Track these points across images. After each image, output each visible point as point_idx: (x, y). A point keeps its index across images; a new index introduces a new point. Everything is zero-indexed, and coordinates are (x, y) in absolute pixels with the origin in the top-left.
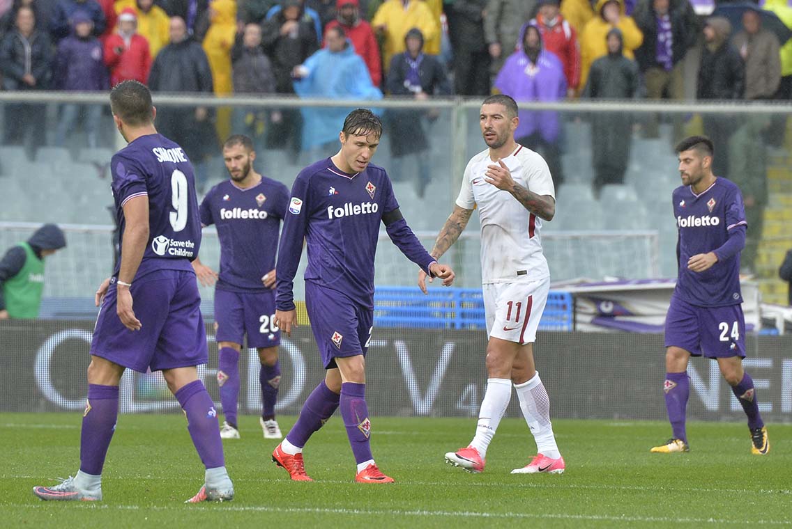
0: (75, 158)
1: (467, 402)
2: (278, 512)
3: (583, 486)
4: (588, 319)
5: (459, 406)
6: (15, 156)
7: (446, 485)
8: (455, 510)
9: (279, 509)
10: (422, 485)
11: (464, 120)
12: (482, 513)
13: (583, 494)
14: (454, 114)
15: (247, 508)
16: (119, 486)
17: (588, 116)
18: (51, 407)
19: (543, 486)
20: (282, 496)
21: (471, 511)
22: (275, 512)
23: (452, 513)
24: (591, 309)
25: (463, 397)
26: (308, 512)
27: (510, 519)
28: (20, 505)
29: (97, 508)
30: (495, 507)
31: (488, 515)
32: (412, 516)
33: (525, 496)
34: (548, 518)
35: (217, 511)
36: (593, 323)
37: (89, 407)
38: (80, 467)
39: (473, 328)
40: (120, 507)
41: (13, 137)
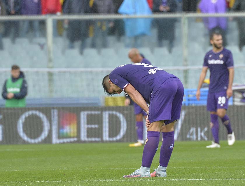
0: (31, 42)
1: (191, 134)
2: (118, 181)
3: (239, 167)
4: (239, 100)
5: (188, 136)
6: (7, 42)
7: (184, 168)
8: (188, 178)
9: (118, 180)
10: (175, 168)
11: (186, 22)
12: (200, 179)
13: (239, 170)
14: (182, 20)
15: (105, 180)
16: (53, 173)
17: (236, 19)
18: (24, 142)
19: (223, 167)
20: (119, 175)
21: (195, 178)
22: (116, 181)
23: (187, 179)
24: (240, 95)
25: (190, 132)
26: (130, 181)
27: (211, 181)
28: (14, 182)
29: (44, 182)
30: (204, 176)
31: (202, 180)
32: (171, 181)
33: (217, 171)
34: (226, 180)
35: (93, 182)
36: (241, 101)
37: (147, 140)
38: (142, 164)
39: (193, 105)
40: (54, 181)
41: (6, 34)
